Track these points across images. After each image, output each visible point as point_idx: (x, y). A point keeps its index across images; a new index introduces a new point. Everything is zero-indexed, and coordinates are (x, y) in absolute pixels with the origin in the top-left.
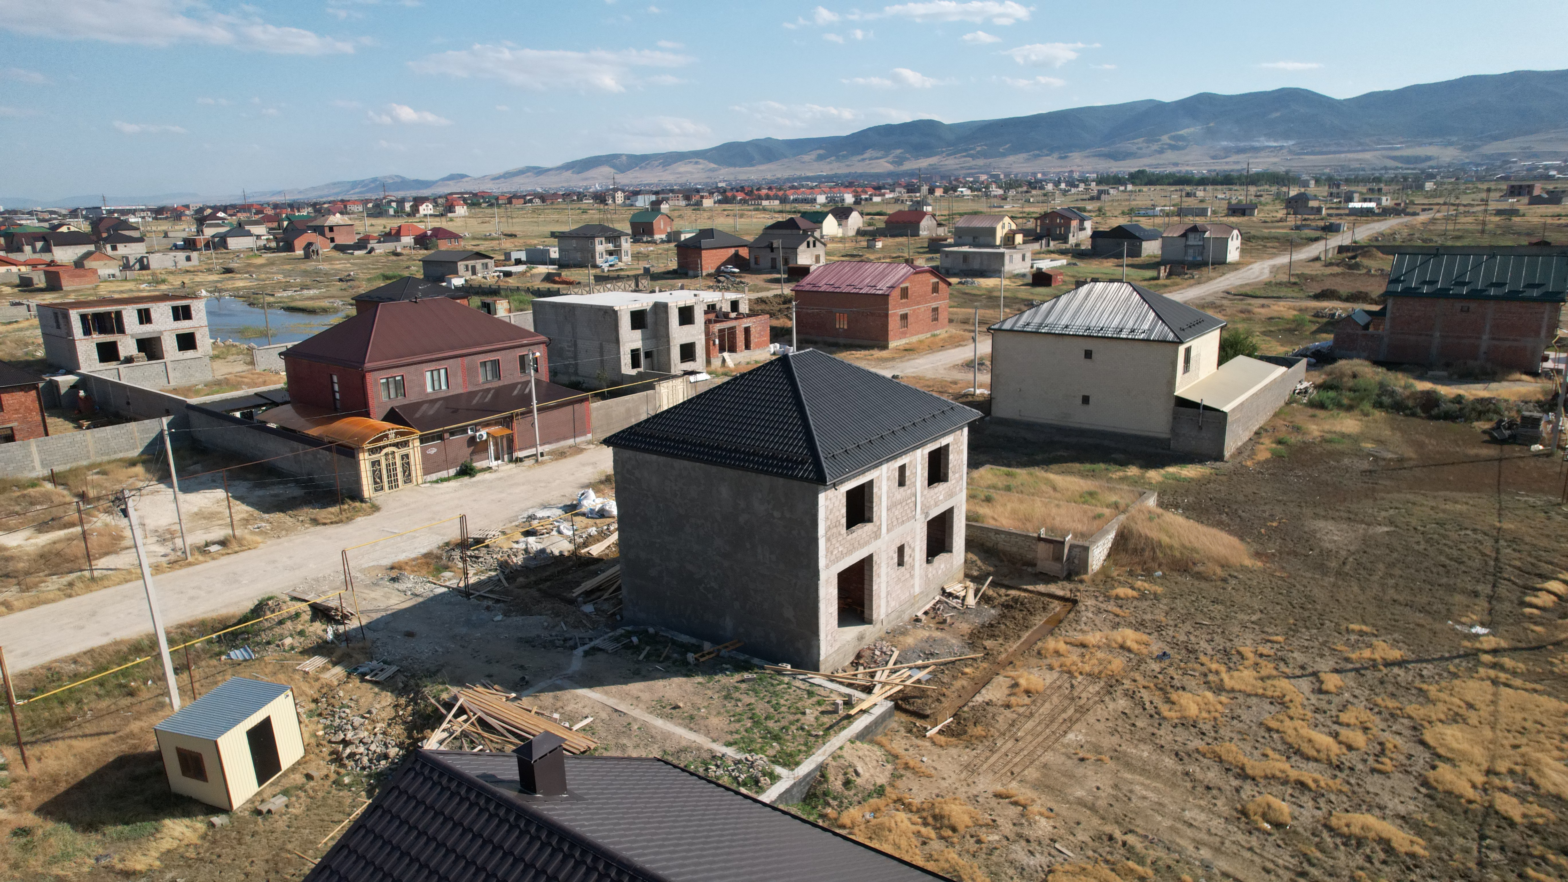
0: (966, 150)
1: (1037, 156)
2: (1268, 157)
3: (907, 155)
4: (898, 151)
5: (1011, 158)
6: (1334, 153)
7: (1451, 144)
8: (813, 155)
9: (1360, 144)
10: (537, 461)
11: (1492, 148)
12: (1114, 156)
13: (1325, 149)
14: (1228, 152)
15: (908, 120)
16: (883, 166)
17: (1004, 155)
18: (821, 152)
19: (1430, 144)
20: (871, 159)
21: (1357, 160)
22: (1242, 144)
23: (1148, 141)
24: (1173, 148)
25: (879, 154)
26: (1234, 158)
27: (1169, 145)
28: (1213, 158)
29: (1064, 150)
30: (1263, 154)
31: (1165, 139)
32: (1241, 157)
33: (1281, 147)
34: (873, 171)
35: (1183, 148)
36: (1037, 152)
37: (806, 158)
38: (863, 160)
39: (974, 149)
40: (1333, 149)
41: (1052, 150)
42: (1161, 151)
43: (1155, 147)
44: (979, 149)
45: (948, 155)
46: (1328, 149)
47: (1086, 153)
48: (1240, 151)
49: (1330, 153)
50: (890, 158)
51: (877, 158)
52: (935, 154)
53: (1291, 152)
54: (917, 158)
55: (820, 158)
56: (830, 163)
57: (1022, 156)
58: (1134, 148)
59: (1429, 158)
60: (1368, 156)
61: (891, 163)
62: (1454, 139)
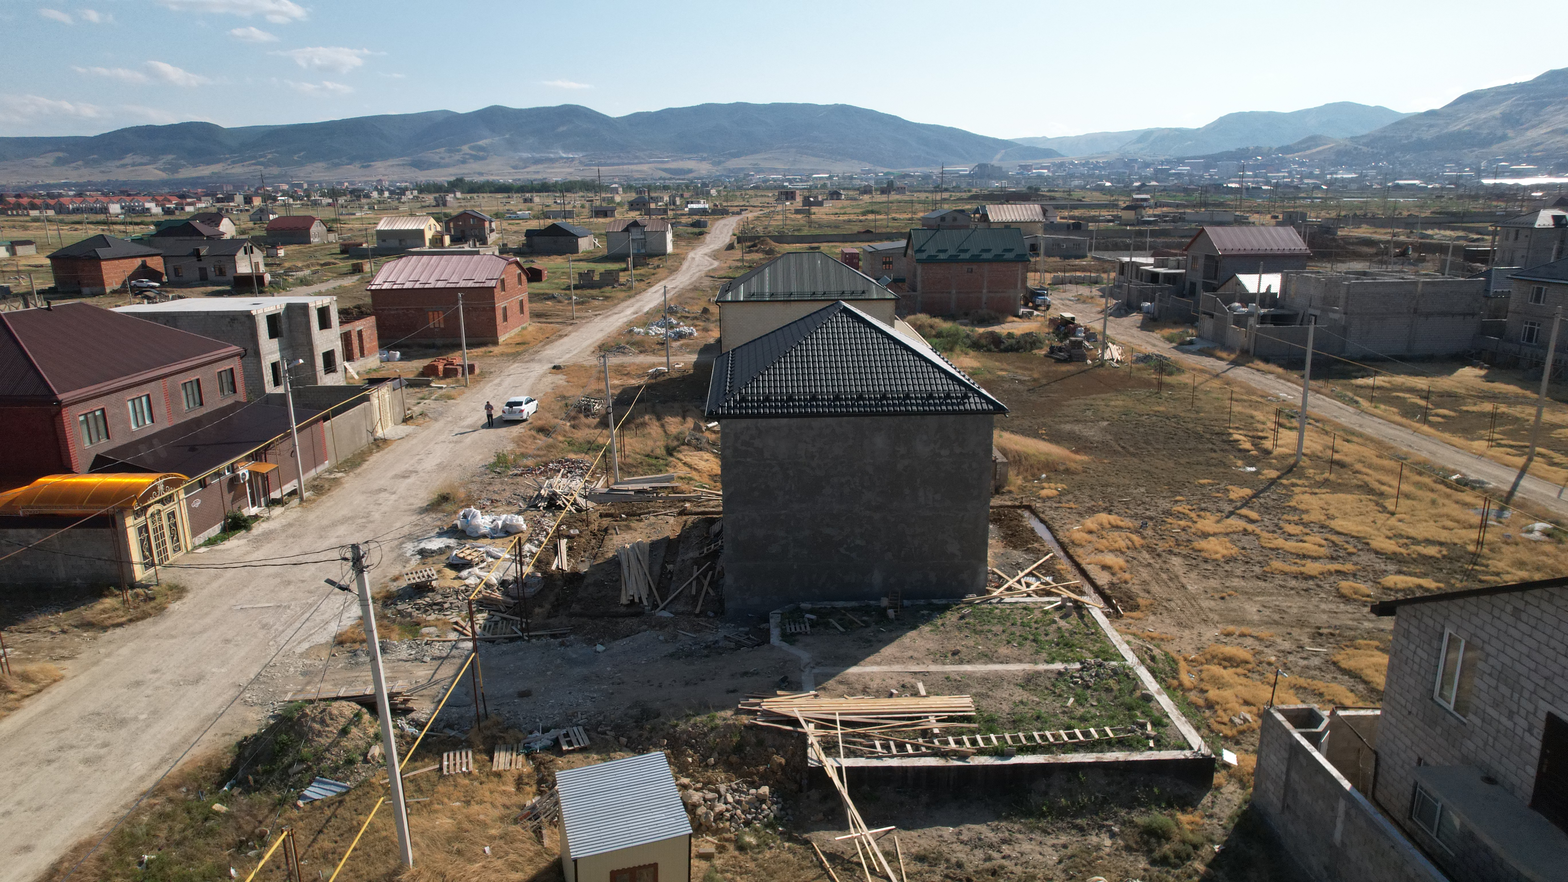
0: (254, 158)
1: (336, 165)
2: (562, 167)
3: (183, 162)
4: (170, 157)
5: (309, 168)
6: (618, 164)
7: (703, 159)
8: (50, 158)
9: (637, 157)
10: (302, 499)
11: (734, 163)
12: (419, 165)
13: (609, 162)
14: (526, 162)
15: (176, 122)
16: (153, 173)
17: (300, 164)
18: (61, 154)
19: (689, 159)
20: (133, 165)
21: (637, 171)
22: (537, 155)
23: (450, 151)
24: (477, 158)
25: (145, 159)
26: (533, 168)
27: (471, 155)
28: (515, 168)
29: (366, 159)
30: (557, 165)
31: (465, 148)
32: (539, 167)
33: (573, 159)
34: (139, 179)
35: (483, 158)
36: (337, 161)
37: (40, 161)
38: (124, 166)
39: (264, 156)
40: (616, 161)
41: (352, 160)
42: (464, 162)
43: (457, 157)
44: (270, 156)
45: (234, 163)
46: (612, 161)
47: (391, 162)
48: (537, 162)
49: (613, 165)
50: (160, 164)
51: (145, 164)
52: (218, 161)
53: (581, 163)
54: (195, 166)
55: (59, 162)
56: (76, 168)
57: (321, 165)
58: (436, 158)
59: (690, 171)
60: (645, 167)
61: (164, 170)
62: (705, 155)
